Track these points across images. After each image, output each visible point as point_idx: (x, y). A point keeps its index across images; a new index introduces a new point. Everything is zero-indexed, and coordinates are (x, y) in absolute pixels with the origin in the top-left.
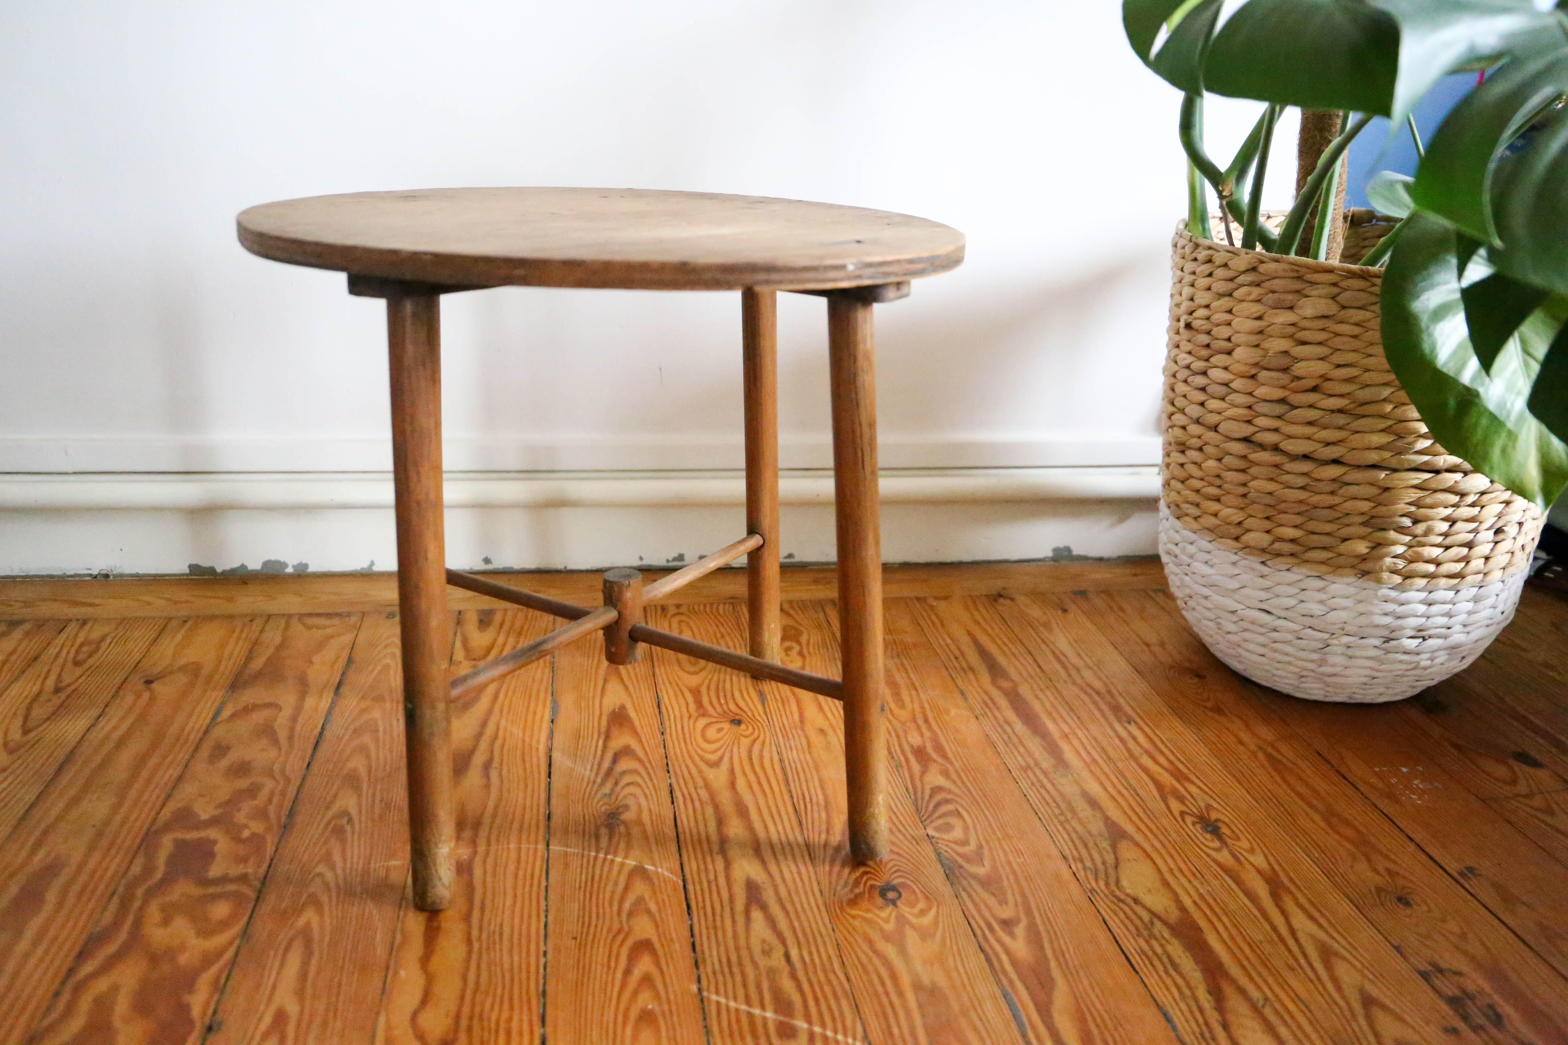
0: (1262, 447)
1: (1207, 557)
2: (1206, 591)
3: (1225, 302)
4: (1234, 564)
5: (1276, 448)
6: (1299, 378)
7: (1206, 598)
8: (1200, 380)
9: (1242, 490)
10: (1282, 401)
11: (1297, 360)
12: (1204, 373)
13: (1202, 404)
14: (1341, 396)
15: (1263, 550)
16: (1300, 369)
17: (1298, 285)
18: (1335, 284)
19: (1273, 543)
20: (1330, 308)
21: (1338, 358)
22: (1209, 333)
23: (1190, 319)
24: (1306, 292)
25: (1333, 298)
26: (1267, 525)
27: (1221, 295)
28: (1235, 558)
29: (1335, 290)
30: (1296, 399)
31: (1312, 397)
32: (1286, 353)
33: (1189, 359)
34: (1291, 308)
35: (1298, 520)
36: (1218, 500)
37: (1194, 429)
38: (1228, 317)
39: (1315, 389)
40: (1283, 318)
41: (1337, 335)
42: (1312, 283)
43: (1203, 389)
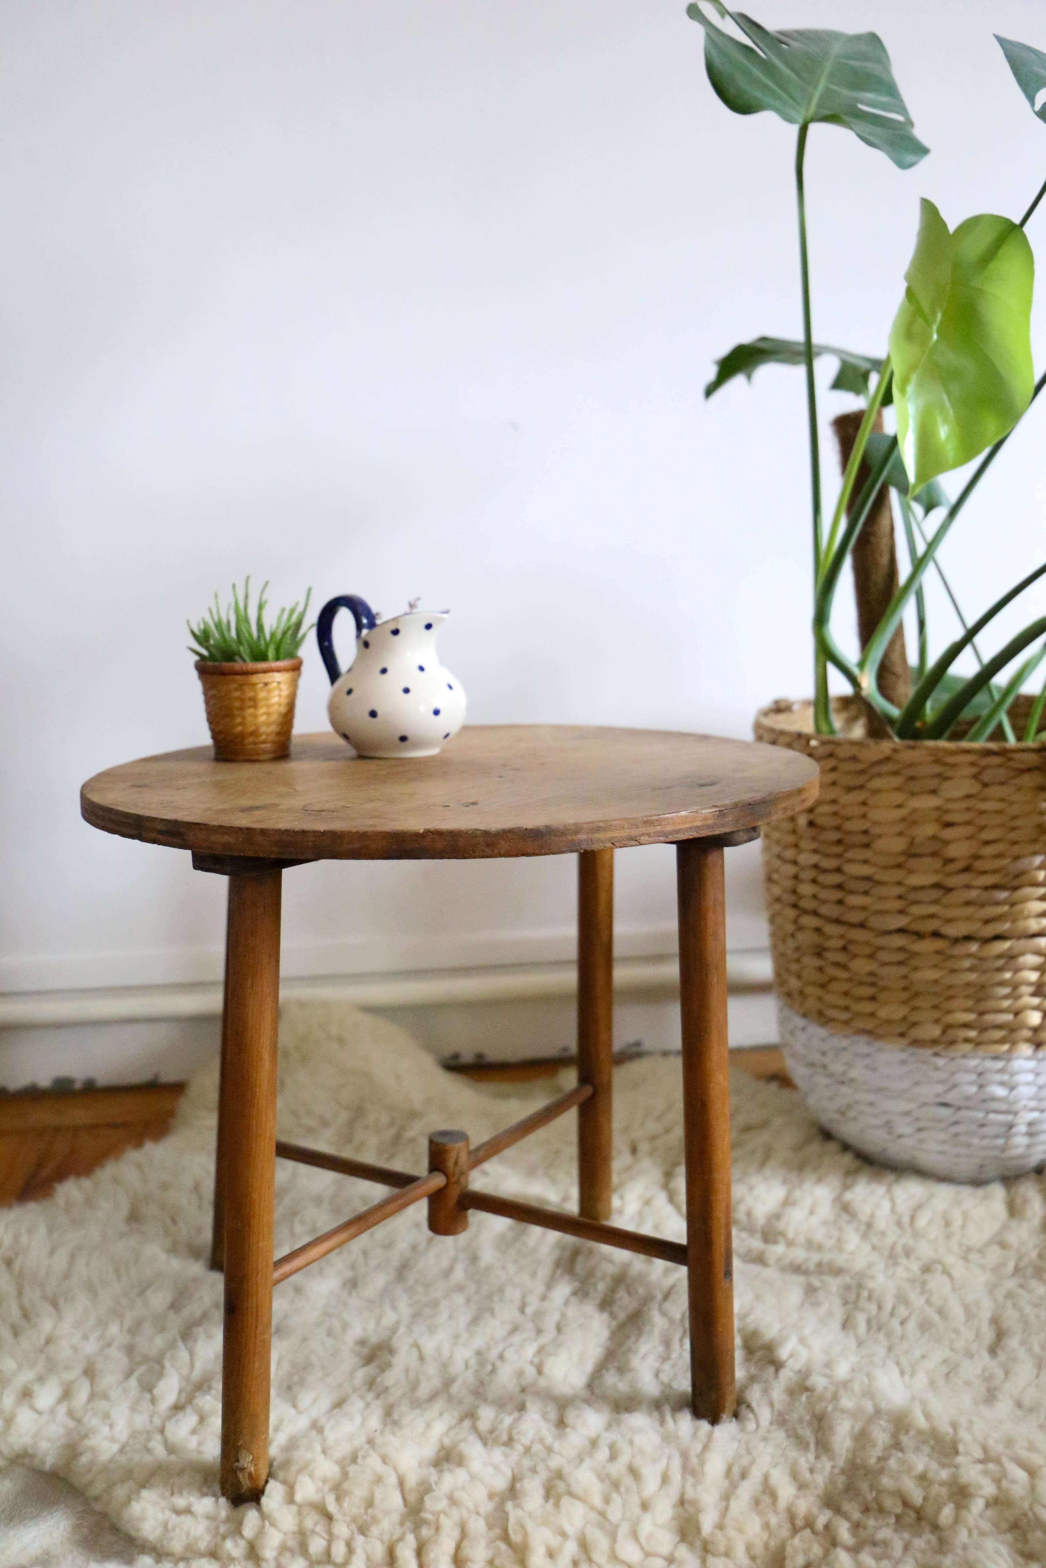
0: (919, 935)
1: (867, 1061)
2: (871, 1097)
3: (857, 796)
4: (903, 1062)
5: (936, 935)
6: (951, 861)
7: (871, 1104)
8: (834, 879)
9: (903, 983)
10: (937, 886)
11: (946, 843)
12: (838, 870)
13: (840, 902)
14: (995, 871)
15: (935, 1042)
16: (952, 851)
17: (938, 769)
18: (973, 764)
19: (944, 1032)
20: (973, 787)
21: (985, 836)
22: (838, 828)
23: (811, 817)
24: (947, 774)
25: (975, 777)
26: (936, 1014)
27: (850, 789)
28: (902, 1056)
29: (974, 770)
30: (951, 882)
31: (965, 878)
32: (934, 838)
33: (814, 859)
34: (934, 792)
35: (970, 1003)
36: (873, 998)
37: (831, 929)
38: (863, 810)
39: (967, 869)
40: (929, 802)
41: (982, 812)
42: (954, 766)
43: (840, 887)
